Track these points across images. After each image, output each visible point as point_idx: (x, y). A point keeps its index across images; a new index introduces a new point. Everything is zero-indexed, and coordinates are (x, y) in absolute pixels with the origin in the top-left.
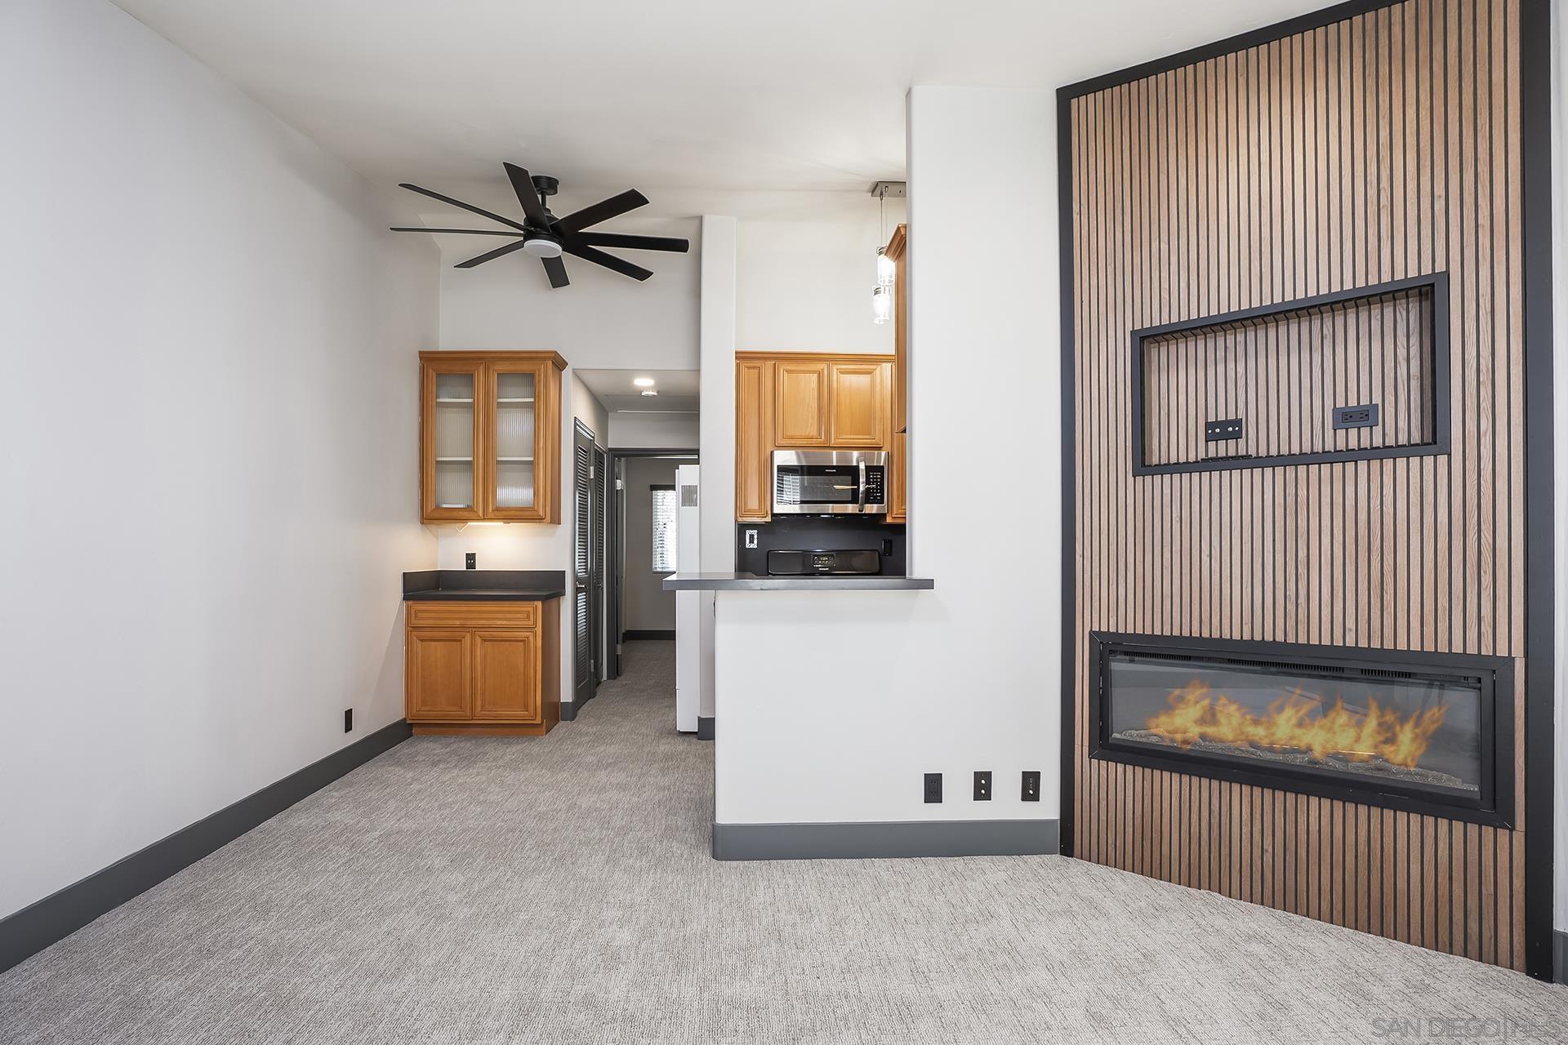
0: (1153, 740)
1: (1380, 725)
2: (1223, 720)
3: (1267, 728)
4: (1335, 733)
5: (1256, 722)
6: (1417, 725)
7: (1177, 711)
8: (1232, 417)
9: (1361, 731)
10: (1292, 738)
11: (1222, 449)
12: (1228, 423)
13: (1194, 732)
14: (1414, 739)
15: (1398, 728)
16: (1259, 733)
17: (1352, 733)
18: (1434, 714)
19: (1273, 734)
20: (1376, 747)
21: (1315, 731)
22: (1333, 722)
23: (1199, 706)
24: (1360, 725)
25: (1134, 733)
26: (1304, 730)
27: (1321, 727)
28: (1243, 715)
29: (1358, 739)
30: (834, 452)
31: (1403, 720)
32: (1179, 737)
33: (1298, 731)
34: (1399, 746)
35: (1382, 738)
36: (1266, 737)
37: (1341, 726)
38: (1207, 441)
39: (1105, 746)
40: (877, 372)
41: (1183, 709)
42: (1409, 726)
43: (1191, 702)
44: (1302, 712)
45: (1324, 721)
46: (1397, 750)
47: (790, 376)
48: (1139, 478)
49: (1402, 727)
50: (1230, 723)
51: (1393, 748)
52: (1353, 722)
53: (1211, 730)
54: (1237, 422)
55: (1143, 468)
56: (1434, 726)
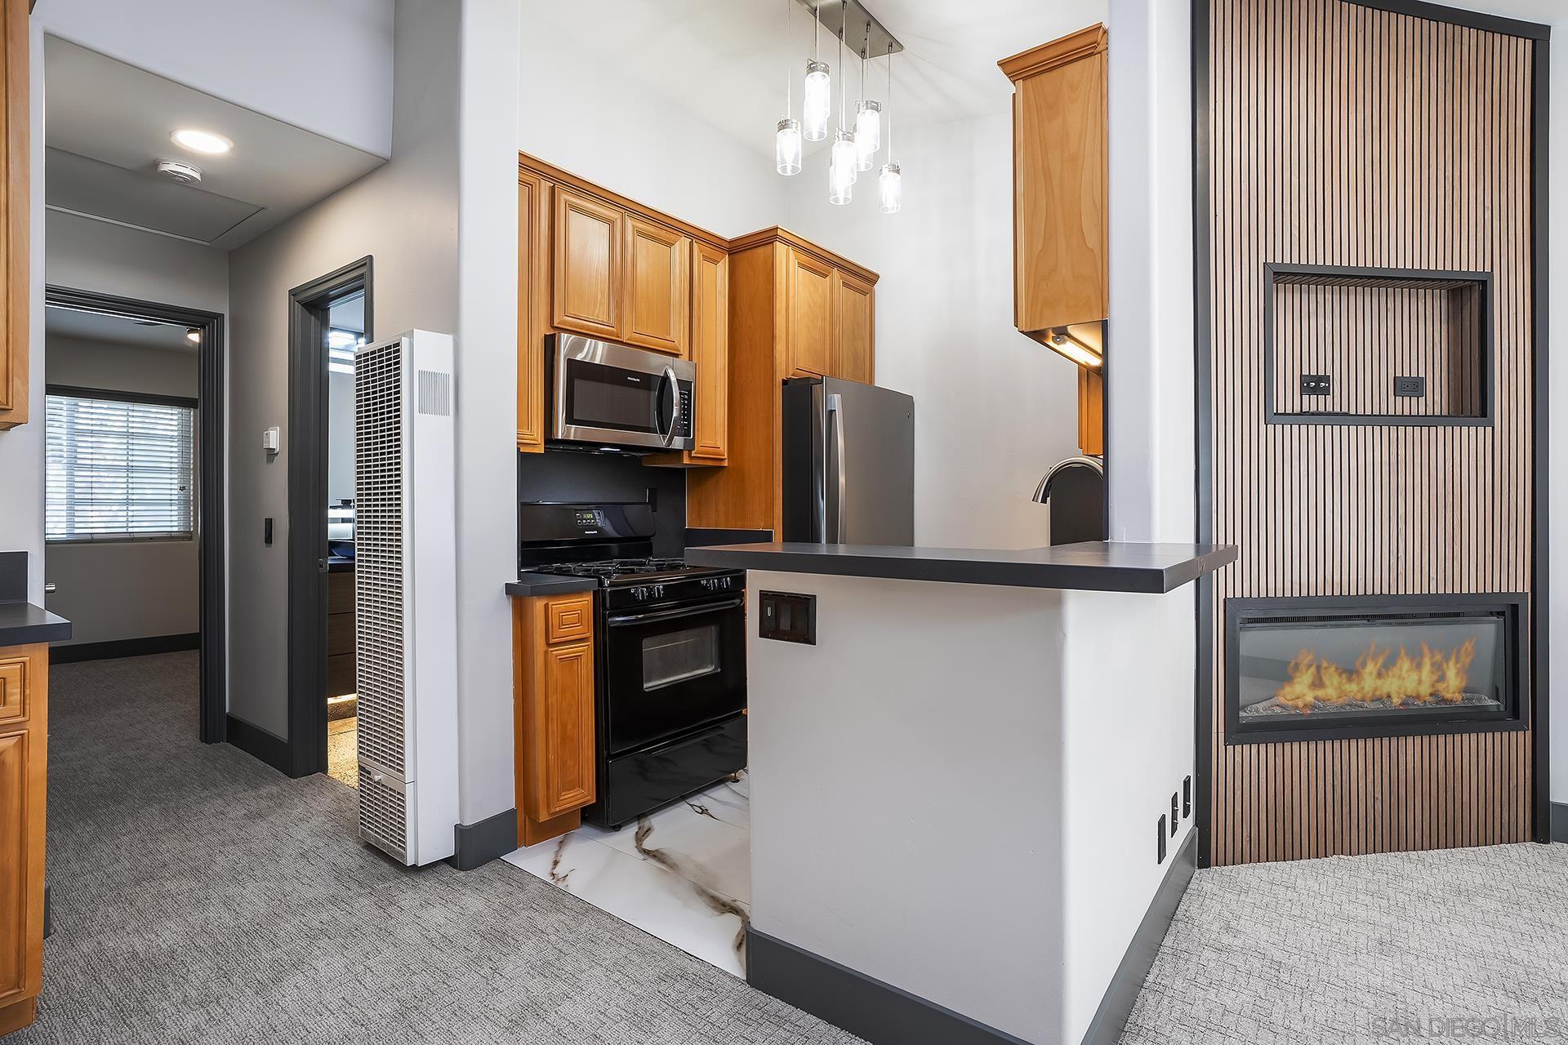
0: (1278, 710)
1: (1433, 665)
2: (1327, 682)
3: (1358, 684)
4: (1403, 679)
5: (1350, 680)
7: (1296, 680)
8: (1321, 373)
9: (1421, 673)
10: (1376, 689)
11: (1313, 403)
12: (1319, 379)
13: (1310, 698)
14: (1457, 674)
15: (1445, 666)
16: (1353, 688)
17: (1414, 676)
18: (1467, 648)
19: (1363, 688)
20: (1433, 686)
21: (1390, 680)
22: (1401, 669)
23: (1310, 672)
24: (1419, 667)
25: (1260, 706)
26: (1383, 681)
27: (1394, 675)
28: (1340, 675)
29: (1420, 682)
31: (1447, 659)
32: (1300, 703)
33: (1379, 682)
34: (1448, 682)
35: (1435, 678)
36: (1358, 692)
37: (1408, 671)
38: (1301, 395)
39: (1242, 732)
40: (676, 247)
41: (1300, 677)
42: (1452, 664)
43: (1304, 670)
44: (1379, 664)
45: (1395, 669)
46: (1448, 686)
47: (573, 215)
48: (1271, 427)
49: (1447, 665)
50: (1332, 684)
51: (1445, 685)
52: (1414, 666)
53: (1320, 693)
54: (1326, 378)
55: (1273, 417)
56: (1468, 660)
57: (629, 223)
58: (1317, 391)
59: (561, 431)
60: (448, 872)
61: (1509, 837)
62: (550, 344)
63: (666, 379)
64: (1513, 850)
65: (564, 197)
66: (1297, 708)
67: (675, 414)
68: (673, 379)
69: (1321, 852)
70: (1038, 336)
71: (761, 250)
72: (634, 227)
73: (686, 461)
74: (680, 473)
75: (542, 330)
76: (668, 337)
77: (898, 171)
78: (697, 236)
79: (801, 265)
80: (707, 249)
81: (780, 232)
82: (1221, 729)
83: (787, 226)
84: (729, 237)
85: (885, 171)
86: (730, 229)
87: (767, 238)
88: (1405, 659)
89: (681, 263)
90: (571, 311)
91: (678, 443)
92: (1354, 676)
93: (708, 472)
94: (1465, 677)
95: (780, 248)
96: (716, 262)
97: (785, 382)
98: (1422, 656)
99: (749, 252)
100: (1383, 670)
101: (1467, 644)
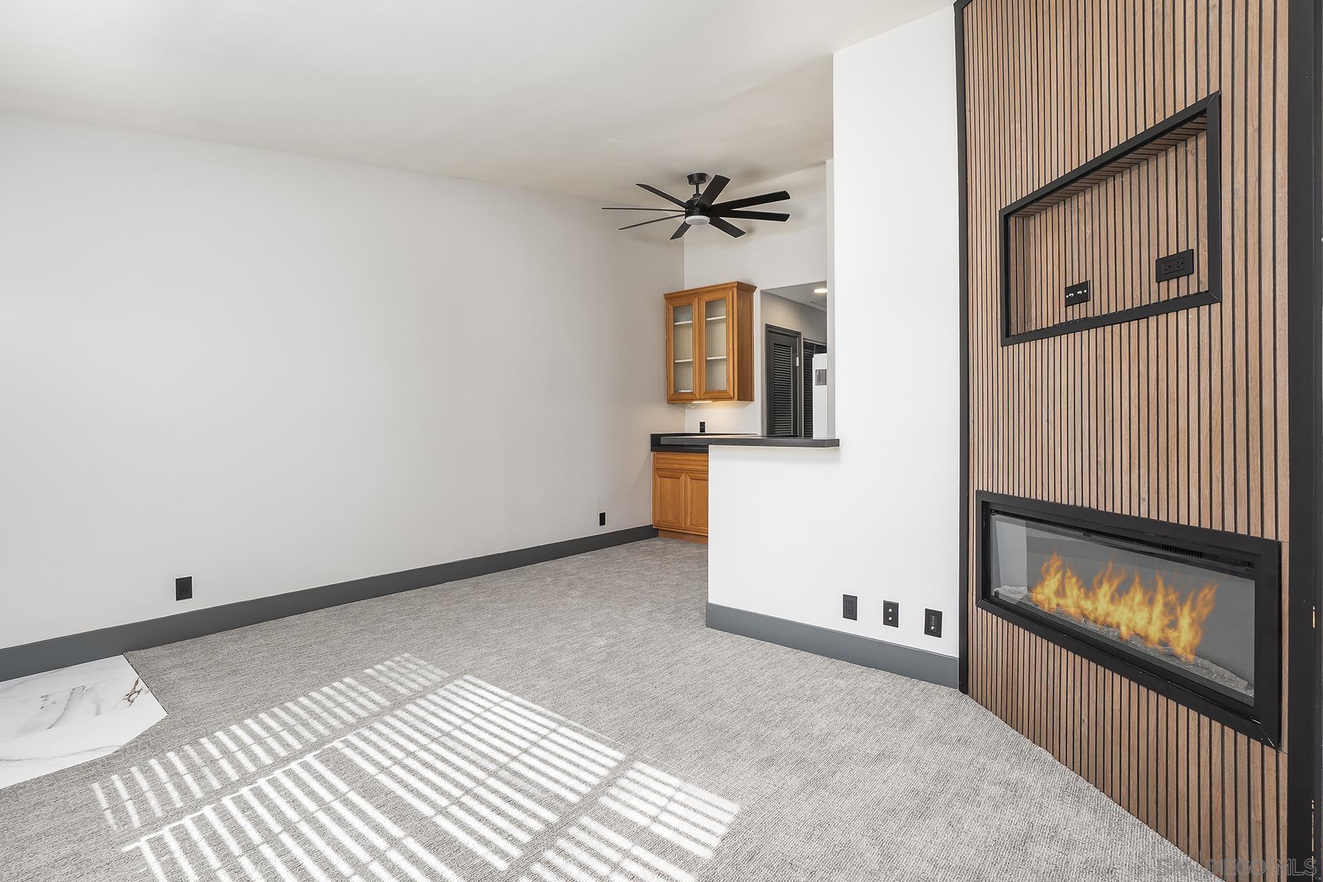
1: (1166, 604)
3: (1093, 602)
4: (1136, 610)
5: (1087, 595)
6: (1193, 609)
9: (1152, 612)
10: (1107, 615)
14: (1191, 622)
15: (1179, 610)
16: (1087, 605)
17: (1145, 614)
18: (1206, 595)
19: (1096, 609)
21: (1121, 608)
22: (1133, 599)
24: (1151, 602)
26: (1114, 608)
27: (1125, 605)
29: (1150, 621)
31: (1182, 601)
33: (1112, 608)
35: (1167, 621)
36: (1092, 611)
37: (1139, 604)
42: (1186, 609)
44: (1114, 587)
45: (1127, 598)
46: (1178, 636)
49: (1181, 610)
51: (1176, 634)
52: (1146, 600)
56: (1206, 611)
88: (1138, 590)
92: (1091, 594)
94: (1199, 631)
98: (1155, 591)
100: (1117, 595)
101: (1207, 590)
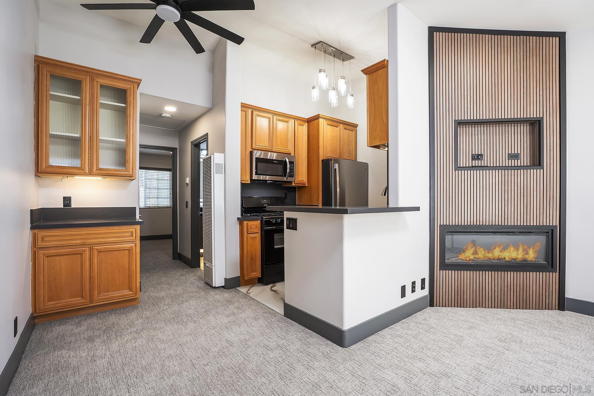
0: (460, 261)
1: (523, 249)
2: (479, 253)
3: (492, 254)
4: (511, 253)
5: (489, 253)
6: (533, 249)
7: (466, 252)
8: (480, 153)
9: (518, 252)
10: (499, 256)
11: (477, 163)
12: (478, 155)
13: (472, 257)
14: (533, 253)
15: (528, 250)
16: (490, 255)
17: (516, 253)
19: (494, 255)
20: (523, 256)
21: (505, 253)
22: (510, 250)
23: (472, 249)
24: (518, 250)
25: (453, 259)
26: (502, 253)
27: (507, 252)
28: (485, 251)
29: (518, 254)
30: (275, 154)
31: (529, 248)
32: (468, 259)
33: (501, 254)
35: (524, 253)
36: (492, 256)
37: (513, 251)
38: (472, 161)
39: (444, 266)
40: (290, 122)
41: (468, 251)
42: (531, 249)
43: (470, 249)
44: (501, 248)
45: (507, 250)
46: (529, 256)
47: (258, 118)
48: (457, 171)
49: (529, 250)
50: (481, 254)
52: (516, 249)
53: (476, 256)
54: (481, 155)
55: (458, 168)
56: (538, 248)
57: (275, 117)
58: (478, 159)
59: (255, 177)
60: (222, 289)
61: (549, 307)
62: (251, 153)
63: (286, 161)
64: (550, 312)
65: (255, 113)
66: (466, 260)
67: (288, 171)
68: (287, 160)
69: (474, 306)
70: (377, 147)
71: (316, 121)
72: (276, 118)
73: (293, 184)
74: (294, 189)
75: (249, 149)
76: (287, 149)
77: (352, 96)
78: (296, 118)
79: (328, 125)
80: (300, 122)
81: (320, 115)
82: (438, 265)
83: (322, 113)
84: (307, 118)
85: (349, 96)
86: (307, 116)
87: (317, 117)
88: (512, 247)
89: (291, 127)
90: (258, 144)
91: (289, 179)
92: (490, 252)
93: (301, 188)
94: (536, 254)
95: (321, 120)
96: (303, 125)
97: (322, 160)
98: (519, 246)
99: (312, 122)
100: (503, 250)
101: (538, 244)
